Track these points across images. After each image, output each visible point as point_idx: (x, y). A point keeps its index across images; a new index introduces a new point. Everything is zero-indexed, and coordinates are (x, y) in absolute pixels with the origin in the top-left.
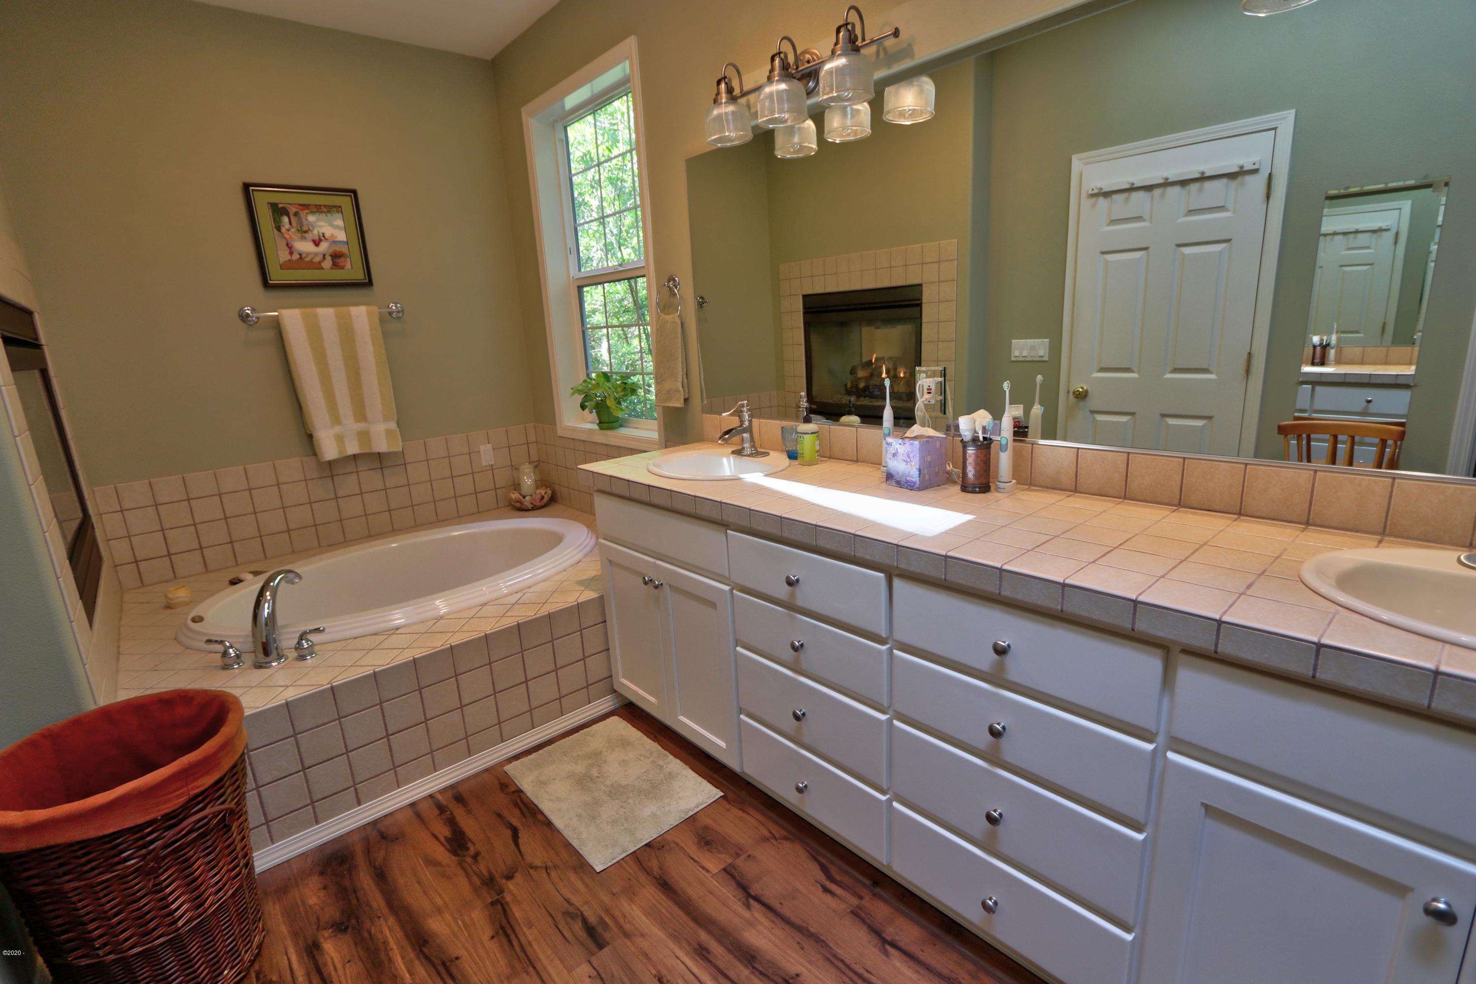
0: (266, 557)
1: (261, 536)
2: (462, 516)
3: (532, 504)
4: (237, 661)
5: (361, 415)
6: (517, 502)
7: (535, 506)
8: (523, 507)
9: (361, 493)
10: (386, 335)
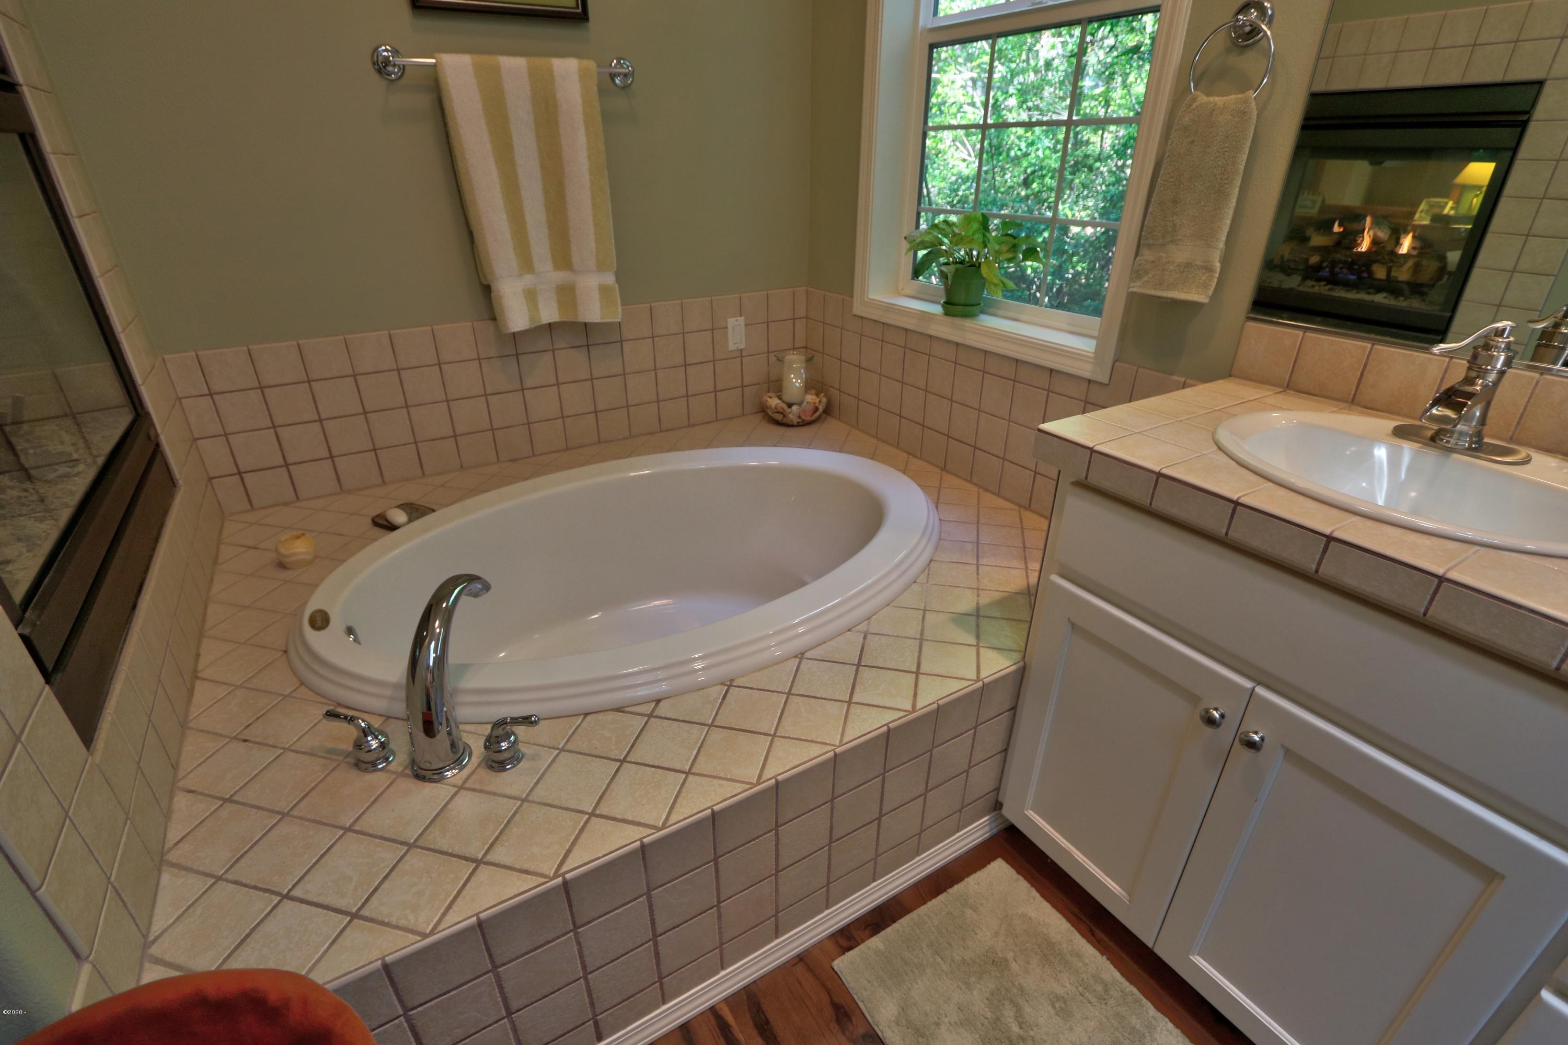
0: (424, 474)
1: (416, 442)
2: (693, 425)
3: (799, 417)
4: (382, 755)
5: (563, 259)
6: (778, 412)
7: (803, 421)
8: (785, 421)
9: (558, 384)
10: (608, 118)
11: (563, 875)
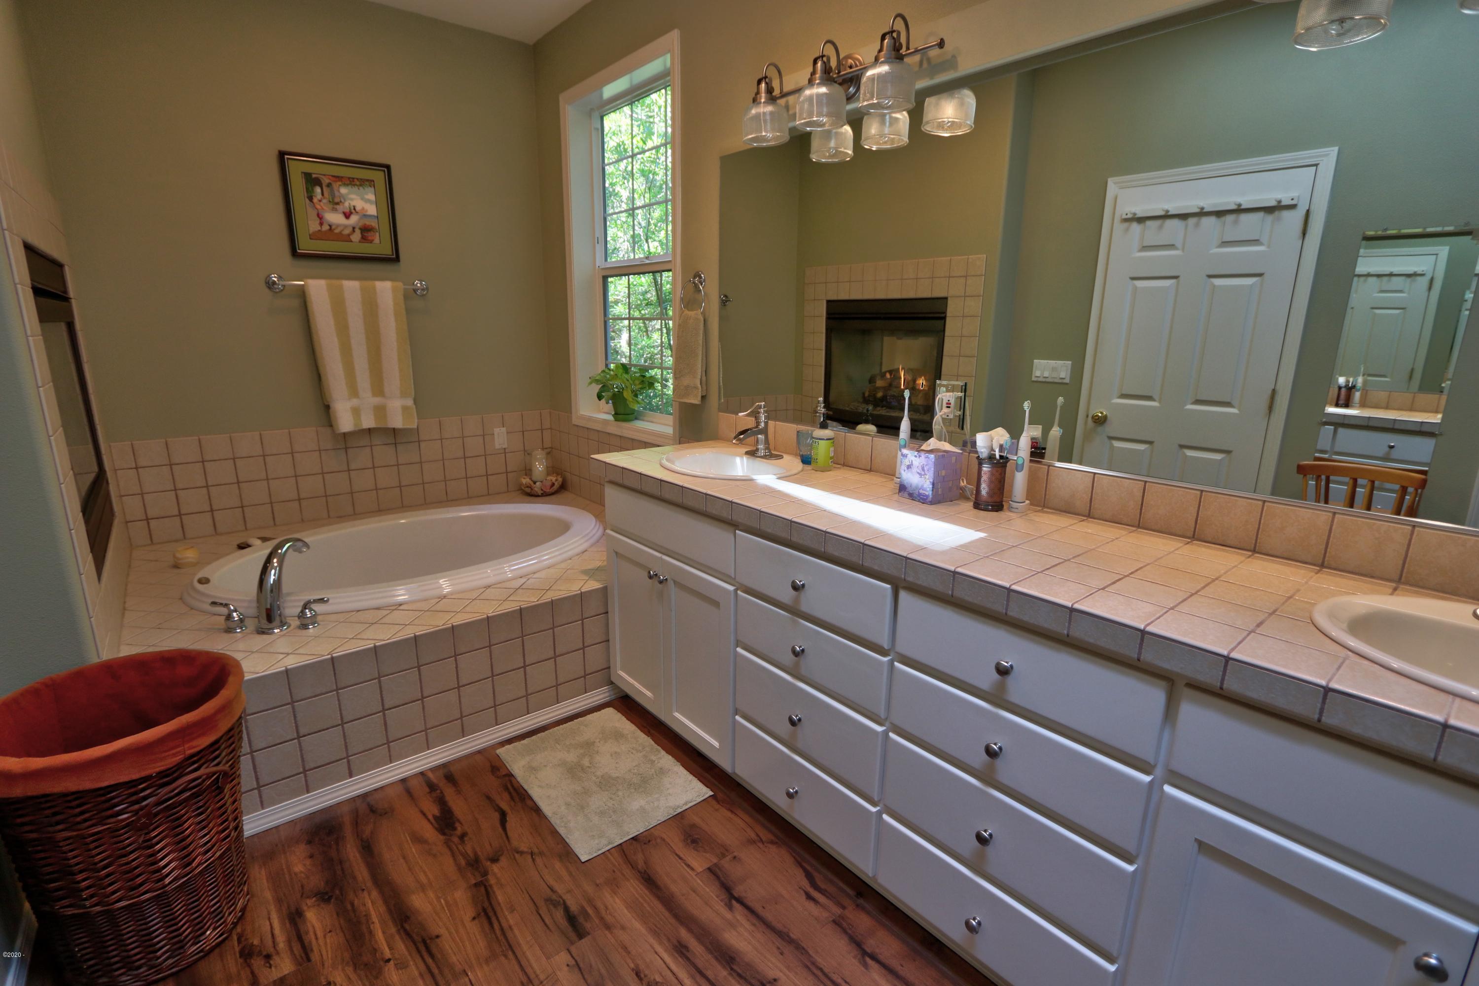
0: (275, 524)
1: (271, 503)
2: (471, 498)
3: (542, 490)
4: (240, 625)
5: (378, 388)
6: (528, 487)
7: (545, 492)
8: (533, 493)
9: (374, 467)
10: (408, 311)
11: (331, 655)
